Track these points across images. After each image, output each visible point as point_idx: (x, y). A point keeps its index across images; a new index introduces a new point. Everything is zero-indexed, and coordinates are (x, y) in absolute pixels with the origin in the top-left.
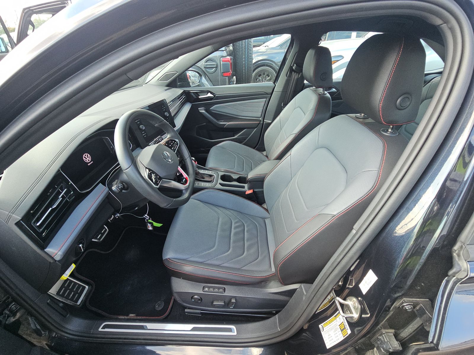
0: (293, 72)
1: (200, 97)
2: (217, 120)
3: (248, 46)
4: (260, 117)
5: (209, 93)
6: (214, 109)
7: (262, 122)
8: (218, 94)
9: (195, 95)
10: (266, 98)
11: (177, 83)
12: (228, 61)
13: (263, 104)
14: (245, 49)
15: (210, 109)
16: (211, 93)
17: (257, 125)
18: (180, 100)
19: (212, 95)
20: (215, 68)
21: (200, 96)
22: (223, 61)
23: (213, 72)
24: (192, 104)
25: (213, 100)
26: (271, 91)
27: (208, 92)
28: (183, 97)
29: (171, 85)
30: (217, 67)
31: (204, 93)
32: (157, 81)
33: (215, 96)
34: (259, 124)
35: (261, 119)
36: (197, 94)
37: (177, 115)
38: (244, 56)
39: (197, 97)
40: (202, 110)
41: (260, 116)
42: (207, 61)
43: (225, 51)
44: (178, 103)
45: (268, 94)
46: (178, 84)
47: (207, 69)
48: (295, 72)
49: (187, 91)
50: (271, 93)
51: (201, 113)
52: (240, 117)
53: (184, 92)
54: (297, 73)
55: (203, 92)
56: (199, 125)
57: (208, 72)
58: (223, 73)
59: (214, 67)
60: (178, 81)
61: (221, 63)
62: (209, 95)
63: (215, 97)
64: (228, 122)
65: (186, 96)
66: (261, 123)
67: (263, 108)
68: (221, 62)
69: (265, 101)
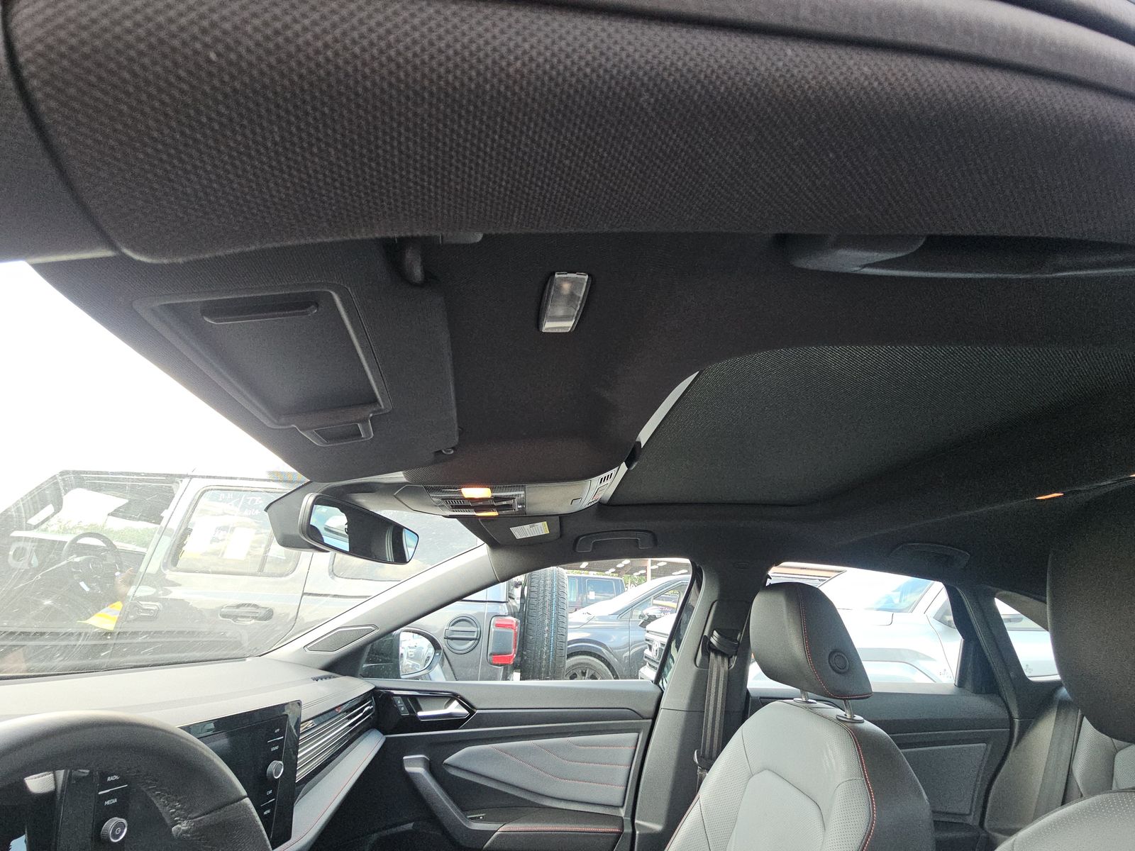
0: (712, 655)
1: (420, 714)
2: (464, 809)
3: (558, 600)
4: (618, 807)
5: (455, 703)
6: (457, 764)
7: (628, 830)
8: (484, 705)
9: (407, 705)
10: (638, 731)
11: (358, 663)
12: (510, 626)
13: (629, 750)
14: (551, 605)
15: (446, 761)
16: (464, 702)
17: (612, 840)
18: (350, 718)
19: (464, 711)
20: (473, 641)
21: (420, 709)
22: (498, 625)
23: (465, 652)
24: (387, 740)
25: (464, 728)
26: (652, 708)
27: (453, 697)
28: (366, 709)
29: (341, 666)
30: (479, 640)
31: (439, 700)
32: (299, 650)
33: (472, 713)
34: (619, 835)
35: (622, 812)
36: (414, 701)
37: (316, 777)
38: (547, 621)
39: (411, 711)
40: (415, 766)
41: (617, 800)
42: (457, 622)
43: (505, 604)
44: (342, 727)
45: (644, 719)
46: (365, 666)
47: (452, 643)
48: (717, 652)
49: (383, 689)
50: (651, 715)
51: (408, 778)
52: (548, 803)
53: (374, 693)
54: (723, 655)
55: (435, 696)
56: (385, 833)
57: (451, 648)
58: (491, 654)
59: (471, 640)
60: (365, 656)
61: (493, 629)
62: (455, 708)
63: (473, 716)
64: (505, 821)
65: (377, 706)
66: (625, 831)
67: (628, 767)
68: (492, 626)
69: (633, 743)
